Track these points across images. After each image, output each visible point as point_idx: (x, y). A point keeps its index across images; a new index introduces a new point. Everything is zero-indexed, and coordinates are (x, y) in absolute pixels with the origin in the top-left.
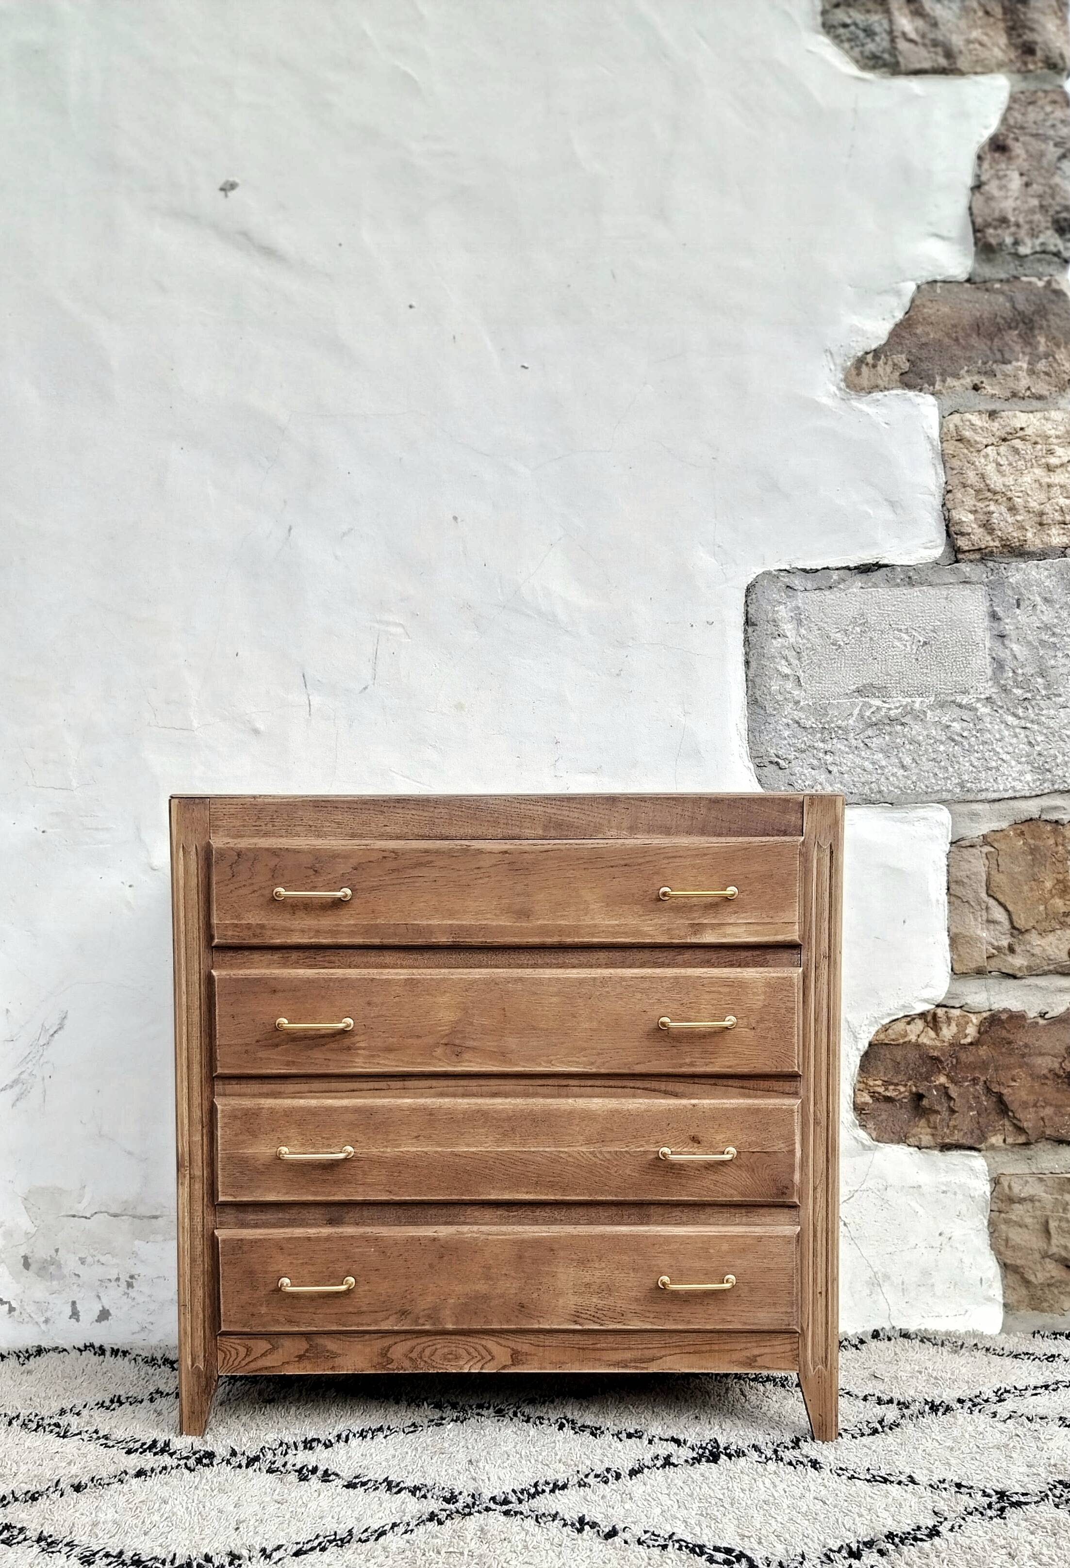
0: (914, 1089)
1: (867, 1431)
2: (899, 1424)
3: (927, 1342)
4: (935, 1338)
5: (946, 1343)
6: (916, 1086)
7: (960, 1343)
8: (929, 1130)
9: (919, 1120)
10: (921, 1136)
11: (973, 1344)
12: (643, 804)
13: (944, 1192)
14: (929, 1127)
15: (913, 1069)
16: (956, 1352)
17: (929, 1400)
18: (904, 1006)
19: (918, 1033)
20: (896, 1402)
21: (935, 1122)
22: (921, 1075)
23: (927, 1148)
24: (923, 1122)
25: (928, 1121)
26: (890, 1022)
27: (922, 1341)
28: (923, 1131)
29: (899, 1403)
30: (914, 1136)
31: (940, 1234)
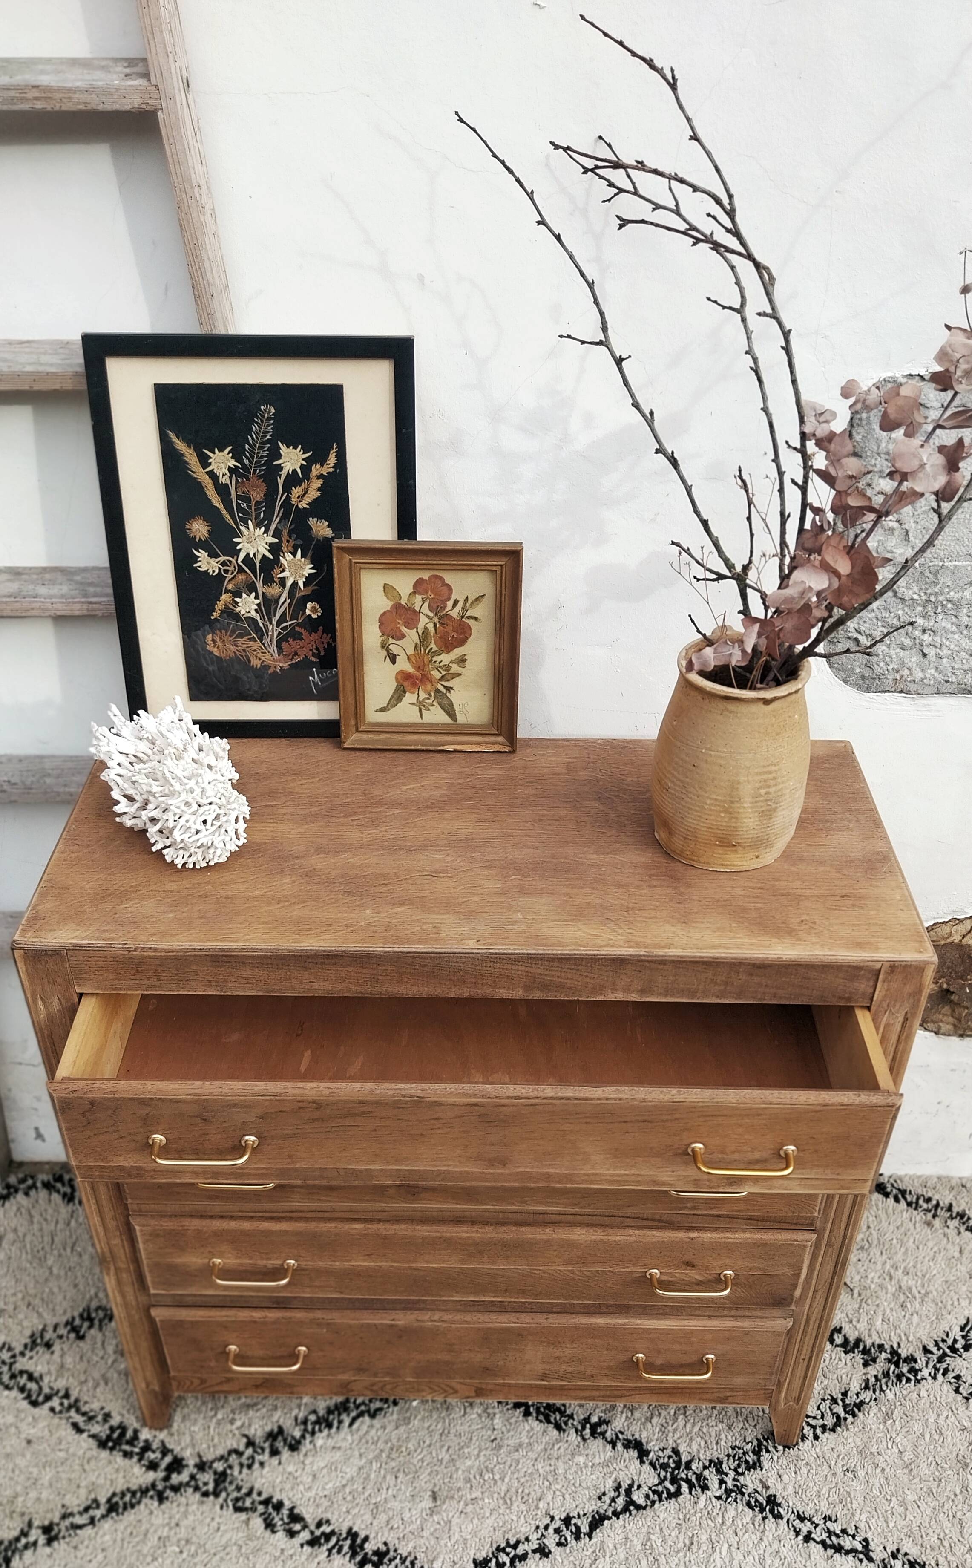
0: (945, 986)
1: (830, 1421)
2: (862, 1403)
3: (902, 1201)
4: (910, 1193)
5: (921, 1202)
6: (948, 984)
7: (934, 1202)
8: (951, 1020)
9: (943, 1007)
10: (941, 1024)
11: (947, 1202)
12: (661, 967)
13: (953, 1070)
14: (953, 1017)
15: (948, 968)
16: (929, 1224)
17: (895, 1346)
18: (954, 911)
19: (964, 932)
20: (861, 1348)
21: (960, 1014)
22: (956, 973)
23: (944, 1034)
24: (946, 1009)
25: (954, 1011)
26: (935, 924)
27: (897, 1200)
28: (945, 1019)
29: (865, 1351)
30: (934, 1022)
31: (939, 1103)
